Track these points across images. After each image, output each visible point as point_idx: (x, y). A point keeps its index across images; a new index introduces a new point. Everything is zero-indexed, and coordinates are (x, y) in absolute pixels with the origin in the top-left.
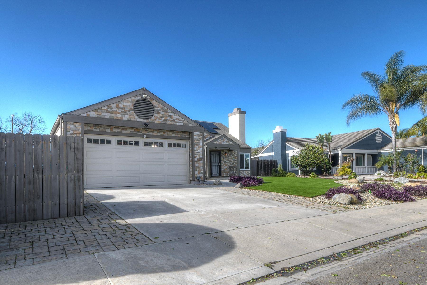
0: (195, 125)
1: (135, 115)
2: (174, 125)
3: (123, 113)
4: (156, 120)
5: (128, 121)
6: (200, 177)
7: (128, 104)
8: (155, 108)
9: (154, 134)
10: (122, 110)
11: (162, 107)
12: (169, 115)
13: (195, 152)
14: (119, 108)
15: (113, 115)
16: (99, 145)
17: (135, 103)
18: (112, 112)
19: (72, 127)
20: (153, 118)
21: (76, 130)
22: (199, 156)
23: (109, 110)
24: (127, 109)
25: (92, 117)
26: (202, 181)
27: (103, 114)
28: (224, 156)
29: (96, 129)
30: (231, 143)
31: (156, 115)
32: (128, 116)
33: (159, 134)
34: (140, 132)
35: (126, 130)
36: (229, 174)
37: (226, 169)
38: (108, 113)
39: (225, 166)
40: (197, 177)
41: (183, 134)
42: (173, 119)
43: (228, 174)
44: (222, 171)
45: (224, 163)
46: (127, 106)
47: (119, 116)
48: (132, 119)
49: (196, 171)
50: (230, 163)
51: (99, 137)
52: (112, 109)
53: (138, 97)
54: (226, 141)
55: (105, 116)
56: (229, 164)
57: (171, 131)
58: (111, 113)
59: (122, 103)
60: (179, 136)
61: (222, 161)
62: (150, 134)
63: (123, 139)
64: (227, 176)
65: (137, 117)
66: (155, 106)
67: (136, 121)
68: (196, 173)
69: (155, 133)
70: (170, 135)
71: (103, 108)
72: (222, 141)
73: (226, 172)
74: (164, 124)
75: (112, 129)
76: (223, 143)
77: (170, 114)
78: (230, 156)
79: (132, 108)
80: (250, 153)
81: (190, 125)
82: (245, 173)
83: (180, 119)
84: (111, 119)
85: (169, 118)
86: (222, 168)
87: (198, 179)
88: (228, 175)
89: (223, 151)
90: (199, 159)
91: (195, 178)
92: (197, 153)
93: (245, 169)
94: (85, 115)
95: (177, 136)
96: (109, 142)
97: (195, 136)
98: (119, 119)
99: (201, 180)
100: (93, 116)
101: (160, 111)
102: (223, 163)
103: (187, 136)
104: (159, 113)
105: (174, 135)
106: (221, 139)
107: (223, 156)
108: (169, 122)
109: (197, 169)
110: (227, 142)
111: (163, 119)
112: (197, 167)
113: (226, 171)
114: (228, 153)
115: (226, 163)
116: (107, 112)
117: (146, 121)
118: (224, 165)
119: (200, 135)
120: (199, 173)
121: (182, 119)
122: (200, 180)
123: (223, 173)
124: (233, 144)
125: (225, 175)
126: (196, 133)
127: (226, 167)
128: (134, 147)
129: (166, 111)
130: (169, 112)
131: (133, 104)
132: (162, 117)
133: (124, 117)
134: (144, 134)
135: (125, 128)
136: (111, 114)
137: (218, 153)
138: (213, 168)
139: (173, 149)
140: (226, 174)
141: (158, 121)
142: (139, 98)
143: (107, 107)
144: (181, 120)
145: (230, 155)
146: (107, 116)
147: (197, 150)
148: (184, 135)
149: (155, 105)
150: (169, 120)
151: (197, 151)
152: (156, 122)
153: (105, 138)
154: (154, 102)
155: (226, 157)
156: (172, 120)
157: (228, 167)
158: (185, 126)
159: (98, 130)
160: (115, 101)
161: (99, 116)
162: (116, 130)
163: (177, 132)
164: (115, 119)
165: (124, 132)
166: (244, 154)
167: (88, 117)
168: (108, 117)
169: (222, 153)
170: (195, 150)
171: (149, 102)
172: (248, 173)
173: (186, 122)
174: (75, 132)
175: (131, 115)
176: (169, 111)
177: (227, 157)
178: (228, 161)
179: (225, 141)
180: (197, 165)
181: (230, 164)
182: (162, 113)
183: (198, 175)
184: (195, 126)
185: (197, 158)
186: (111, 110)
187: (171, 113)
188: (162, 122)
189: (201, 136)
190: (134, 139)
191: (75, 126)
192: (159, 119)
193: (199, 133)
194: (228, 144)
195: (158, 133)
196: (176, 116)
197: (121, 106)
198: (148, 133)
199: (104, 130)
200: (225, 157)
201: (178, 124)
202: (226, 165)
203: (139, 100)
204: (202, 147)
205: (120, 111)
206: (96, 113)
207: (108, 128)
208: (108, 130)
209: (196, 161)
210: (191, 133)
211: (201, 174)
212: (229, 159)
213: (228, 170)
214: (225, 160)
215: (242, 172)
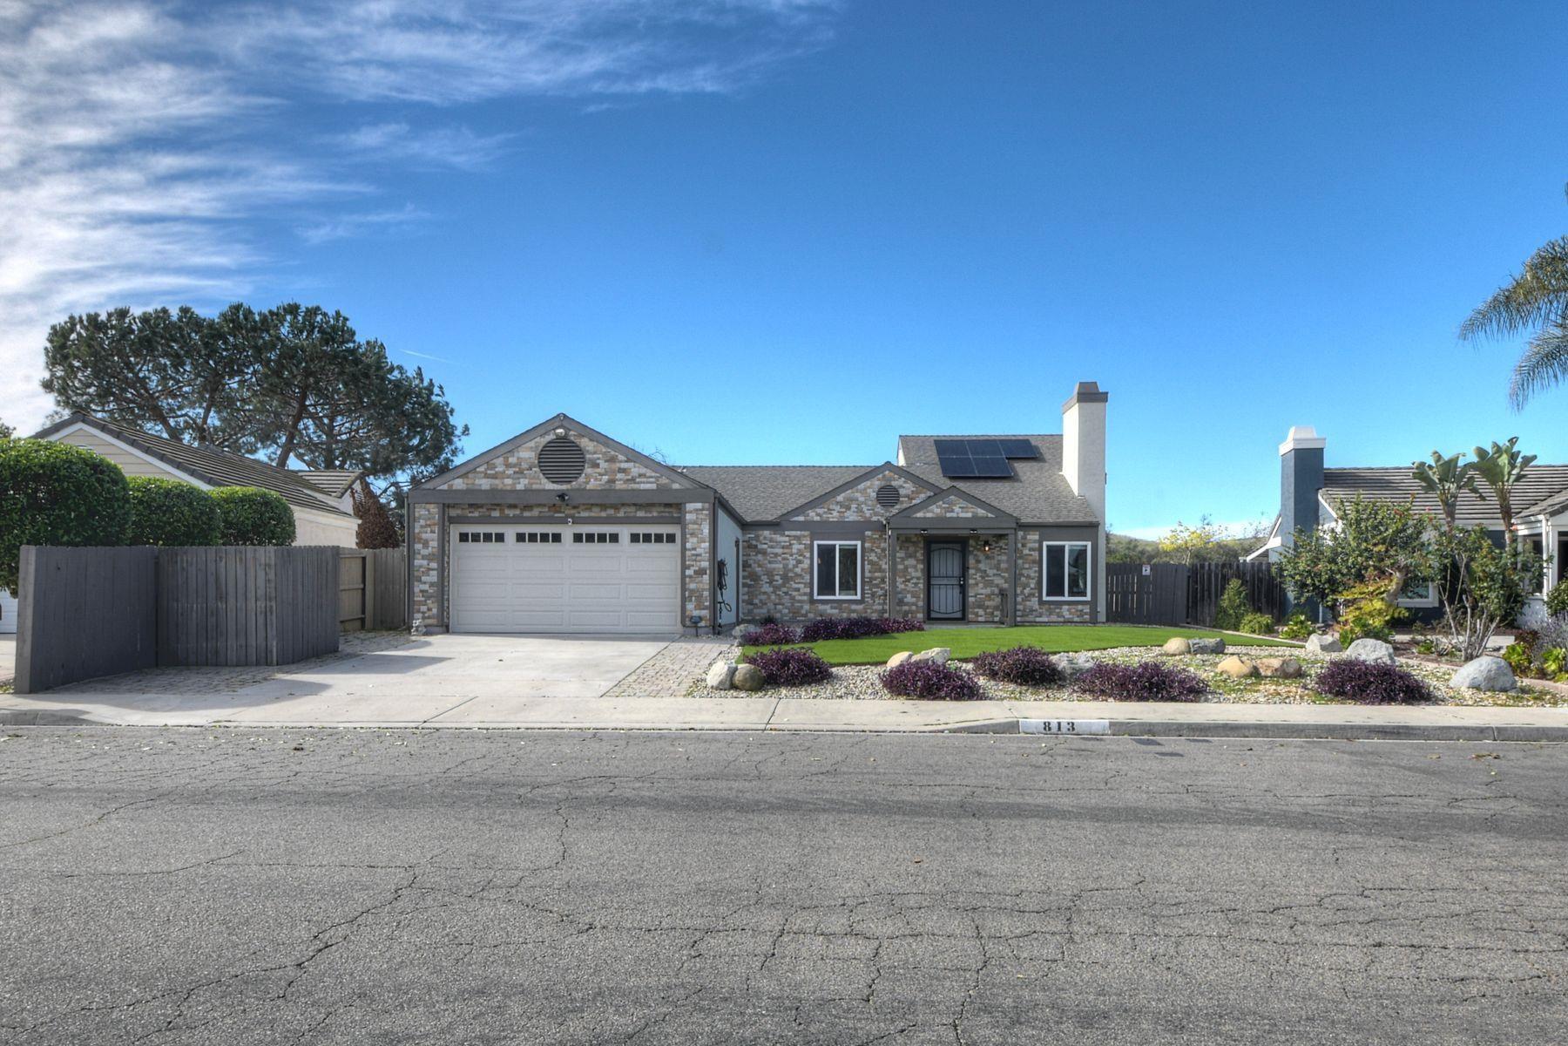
0: (687, 485)
1: (541, 475)
2: (633, 490)
3: (517, 476)
4: (587, 483)
5: (526, 491)
6: (701, 619)
7: (527, 454)
8: (588, 456)
9: (593, 514)
10: (514, 469)
11: (604, 450)
12: (620, 469)
13: (688, 553)
14: (508, 466)
15: (497, 482)
16: (482, 546)
17: (542, 451)
18: (494, 477)
19: (423, 512)
20: (582, 479)
21: (429, 519)
22: (698, 563)
23: (489, 472)
24: (524, 466)
25: (459, 490)
26: (706, 627)
27: (477, 482)
28: (979, 553)
29: (473, 512)
30: (981, 512)
31: (588, 470)
32: (526, 481)
33: (603, 514)
34: (560, 512)
35: (532, 510)
36: (997, 613)
37: (988, 599)
38: (488, 478)
39: (985, 587)
40: (692, 618)
41: (667, 510)
42: (630, 477)
43: (993, 613)
44: (970, 604)
45: (979, 579)
46: (526, 459)
47: (508, 481)
48: (534, 487)
49: (691, 601)
50: (1003, 577)
51: (481, 529)
52: (497, 469)
53: (549, 435)
54: (962, 506)
55: (480, 485)
56: (998, 581)
57: (635, 505)
58: (492, 478)
59: (516, 454)
60: (655, 514)
61: (972, 571)
62: (585, 514)
63: (527, 529)
64: (991, 619)
65: (546, 480)
66: (588, 451)
67: (544, 490)
68: (690, 606)
69: (595, 512)
70: (632, 514)
71: (478, 470)
72: (944, 508)
73: (988, 607)
74: (608, 491)
75: (504, 510)
76: (948, 515)
77: (624, 465)
78: (1005, 553)
79: (536, 461)
80: (1089, 544)
81: (676, 486)
82: (1069, 610)
83: (648, 475)
84: (493, 491)
85: (619, 476)
86: (971, 592)
87: (695, 622)
88: (997, 616)
89: (977, 538)
90: (701, 572)
91: (687, 619)
92: (693, 555)
93: (1067, 598)
94: (445, 487)
95: (651, 515)
96: (500, 538)
97: (687, 515)
98: (509, 488)
99: (703, 624)
100: (459, 488)
101: (598, 461)
102: (974, 577)
103: (675, 515)
104: (597, 466)
105: (641, 514)
106: (941, 503)
107: (976, 555)
108: (619, 485)
109: (693, 598)
110: (965, 510)
111: (605, 478)
112: (692, 591)
113: (987, 603)
114: (997, 543)
115: (988, 576)
116: (487, 476)
117: (564, 487)
118: (981, 585)
119: (703, 509)
120: (698, 607)
121: (653, 474)
122: (699, 625)
123: (976, 610)
124: (990, 515)
125: (981, 616)
126: (690, 506)
127: (988, 591)
128: (550, 546)
129: (612, 460)
130: (621, 462)
131: (538, 452)
132: (602, 475)
133: (519, 483)
134: (567, 516)
135: (528, 507)
136: (493, 480)
137: (958, 547)
138: (935, 592)
139: (642, 546)
140: (986, 614)
141: (592, 485)
142: (551, 437)
143: (485, 466)
144: (652, 477)
145: (1002, 551)
146: (485, 484)
147: (694, 549)
148: (669, 512)
149: (587, 448)
150: (620, 480)
151: (693, 552)
152: (588, 487)
153: (493, 529)
154: (585, 443)
155: (988, 557)
156: (628, 480)
157: (996, 591)
158: (661, 489)
159: (476, 514)
160: (499, 453)
161: (469, 486)
162: (511, 513)
163: (649, 506)
164: (501, 490)
165: (526, 514)
166: (1064, 546)
167: (450, 491)
168: (488, 487)
169: (972, 546)
170: (689, 550)
171: (573, 442)
172: (1082, 611)
173: (664, 481)
174: (428, 523)
175: (534, 478)
176: (621, 457)
177: (993, 558)
178: (995, 571)
179: (957, 509)
180: (692, 586)
181: (1003, 581)
182: (603, 465)
183: (696, 613)
184: (691, 487)
185: (692, 569)
186: (493, 472)
187: (626, 462)
188: (604, 485)
189: (707, 512)
190: (550, 529)
191: (429, 511)
192: (596, 479)
193: (699, 505)
194: (969, 515)
195: (601, 511)
196: (639, 467)
197: (512, 460)
198: (579, 513)
199: (487, 513)
200: (982, 557)
201: (643, 486)
202: (988, 584)
203: (549, 442)
204: (707, 539)
205: (510, 472)
206: (466, 481)
207: (495, 510)
208: (496, 514)
209: (690, 577)
210: (679, 506)
211: (704, 609)
212: (999, 562)
213: (994, 600)
214: (982, 566)
215: (1055, 609)
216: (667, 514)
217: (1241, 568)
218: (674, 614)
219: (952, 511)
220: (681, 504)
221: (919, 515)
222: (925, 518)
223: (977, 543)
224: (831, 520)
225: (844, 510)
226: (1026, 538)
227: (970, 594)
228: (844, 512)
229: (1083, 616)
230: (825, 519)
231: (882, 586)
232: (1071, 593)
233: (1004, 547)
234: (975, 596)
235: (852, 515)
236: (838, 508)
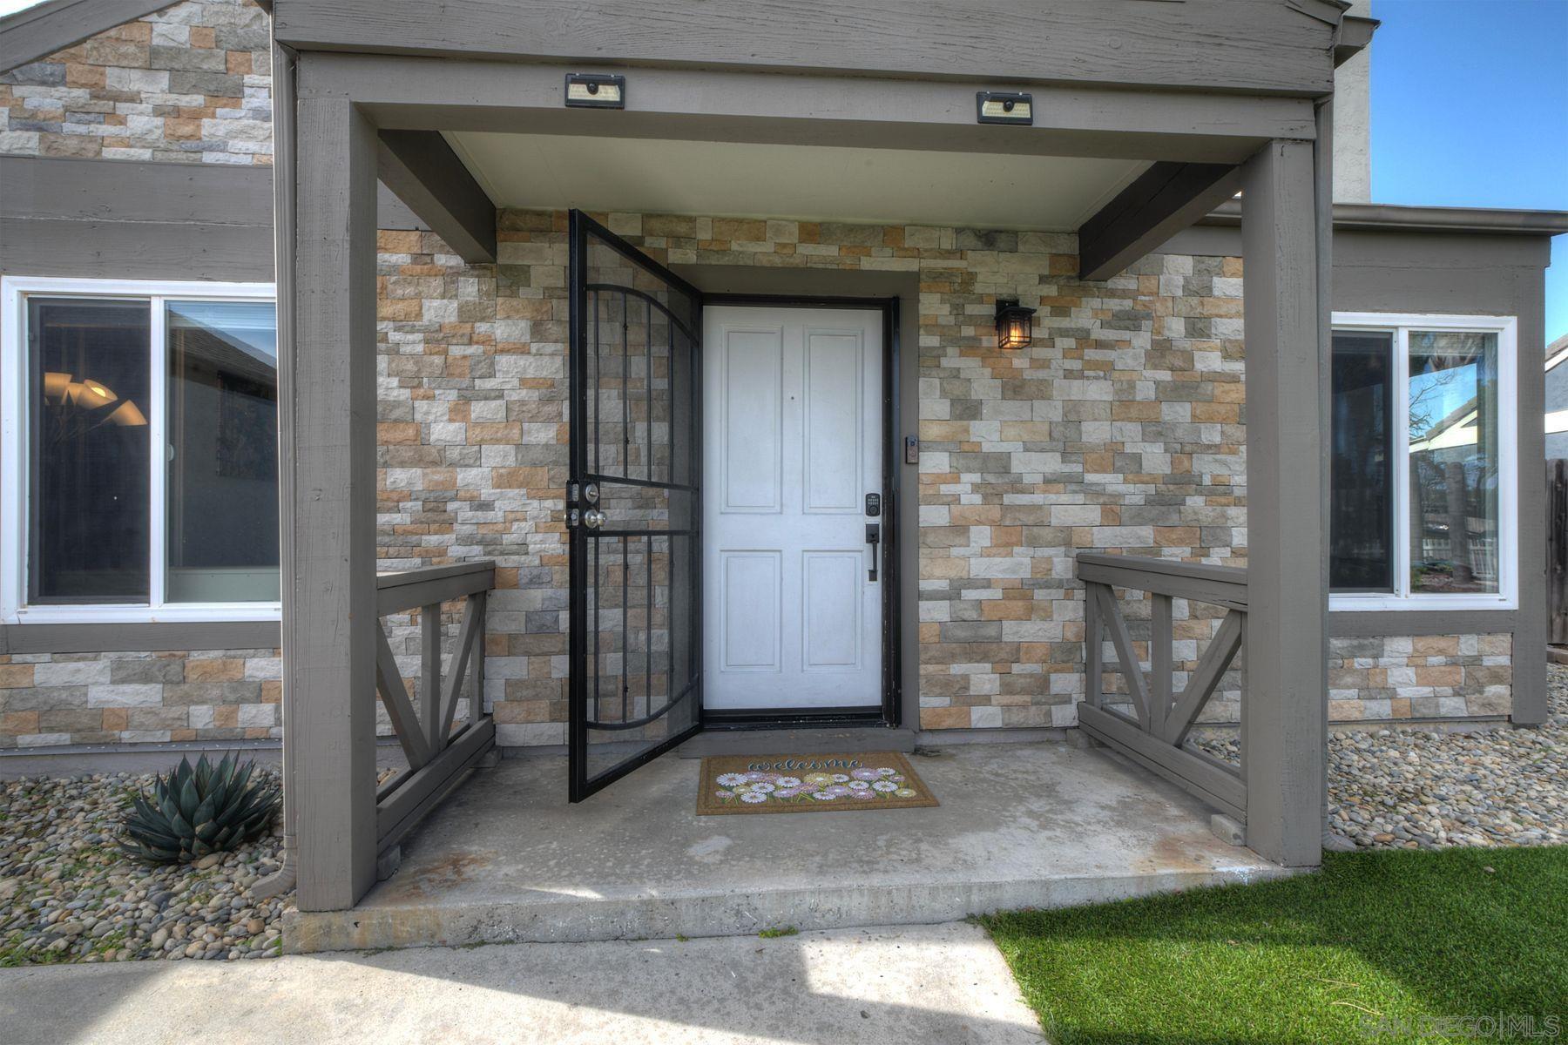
28: (970, 366)
36: (1068, 683)
37: (1019, 605)
39: (1004, 544)
43: (1043, 683)
44: (927, 634)
45: (972, 499)
50: (1095, 493)
56: (1071, 511)
61: (933, 463)
64: (1034, 717)
73: (1017, 652)
78: (1106, 365)
80: (1507, 329)
82: (1413, 660)
86: (933, 571)
88: (1065, 700)
93: (1403, 599)
102: (944, 490)
107: (955, 374)
113: (1012, 631)
114: (1061, 310)
115: (1017, 486)
118: (981, 536)
123: (957, 669)
125: (985, 700)
127: (1017, 564)
140: (1007, 689)
145: (1091, 354)
155: (1015, 388)
157: (1062, 566)
166: (1386, 338)
169: (933, 328)
172: (1475, 661)
177: (1042, 391)
178: (1052, 463)
181: (1094, 512)
200: (983, 385)
202: (1020, 529)
212: (1074, 416)
213: (1048, 617)
214: (987, 434)
215: (1354, 652)
223: (957, 309)
224: (109, 153)
225: (197, 100)
226: (1208, 290)
227: (925, 585)
228: (195, 115)
229: (1480, 690)
230: (72, 145)
231: (432, 540)
232: (1428, 575)
233: (1098, 333)
234: (952, 594)
235: (244, 133)
236: (156, 88)
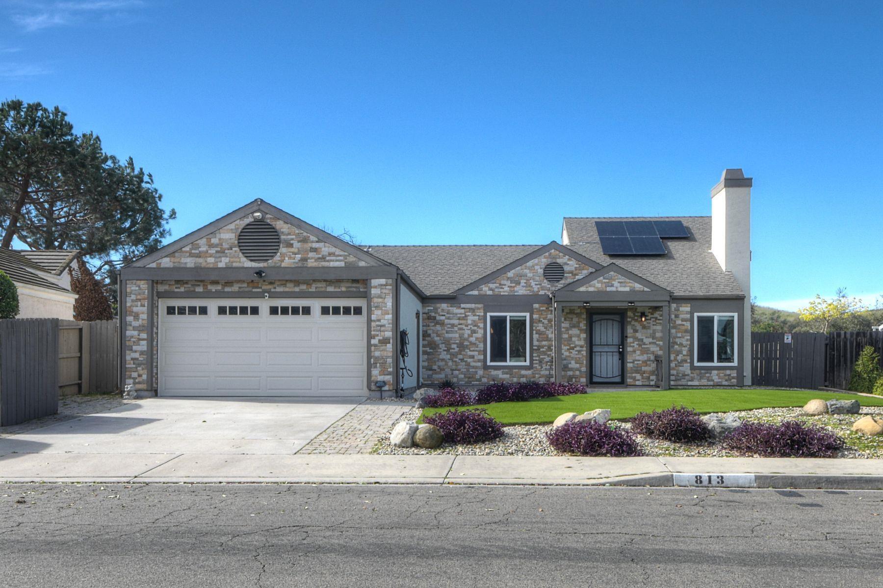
0: (372, 263)
1: (241, 255)
2: (323, 267)
3: (218, 255)
4: (282, 261)
5: (227, 268)
6: (385, 383)
7: (228, 235)
8: (283, 237)
9: (287, 290)
10: (217, 249)
11: (297, 232)
12: (311, 248)
13: (373, 324)
14: (211, 246)
15: (200, 260)
16: (187, 318)
17: (241, 232)
18: (198, 256)
19: (134, 288)
20: (277, 258)
21: (140, 294)
22: (382, 333)
23: (193, 251)
24: (225, 246)
25: (166, 268)
26: (389, 390)
27: (183, 260)
28: (636, 324)
29: (179, 288)
30: (638, 286)
31: (283, 250)
32: (227, 260)
33: (297, 289)
34: (257, 287)
35: (232, 286)
36: (653, 377)
37: (645, 364)
38: (192, 257)
39: (642, 354)
40: (377, 382)
41: (354, 285)
42: (320, 256)
43: (649, 378)
44: (628, 369)
45: (636, 346)
46: (226, 240)
47: (211, 260)
48: (235, 265)
49: (376, 367)
50: (658, 345)
51: (187, 303)
52: (200, 249)
53: (248, 218)
54: (620, 281)
55: (186, 263)
56: (654, 348)
57: (325, 281)
58: (197, 257)
59: (218, 235)
60: (344, 289)
61: (630, 340)
62: (280, 289)
63: (228, 303)
64: (647, 383)
65: (245, 259)
66: (283, 232)
67: (243, 268)
68: (375, 372)
69: (290, 288)
70: (323, 289)
71: (183, 249)
72: (605, 283)
73: (644, 372)
74: (302, 268)
75: (207, 285)
76: (609, 289)
77: (315, 245)
78: (660, 323)
79: (236, 242)
80: (736, 315)
81: (362, 264)
82: (717, 375)
83: (337, 253)
84: (197, 269)
85: (311, 255)
86: (629, 359)
87: (380, 386)
88: (653, 380)
89: (634, 309)
90: (384, 341)
91: (372, 384)
92: (378, 326)
93: (716, 364)
94: (154, 265)
95: (340, 290)
96: (204, 311)
97: (372, 289)
98: (211, 266)
99: (386, 388)
100: (167, 266)
101: (292, 242)
102: (632, 345)
103: (361, 290)
104: (291, 246)
105: (330, 289)
106: (602, 278)
107: (634, 325)
108: (311, 263)
109: (378, 364)
110: (624, 285)
111: (299, 257)
112: (377, 358)
113: (644, 369)
114: (652, 314)
115: (645, 344)
116: (191, 255)
117: (261, 265)
118: (638, 352)
119: (386, 285)
120: (383, 373)
121: (342, 253)
122: (384, 389)
123: (634, 375)
124: (646, 289)
125: (639, 380)
126: (375, 282)
127: (645, 357)
128: (249, 318)
129: (305, 240)
130: (313, 242)
131: (238, 233)
132: (296, 254)
133: (221, 262)
134: (265, 291)
135: (229, 283)
136: (197, 259)
137: (617, 318)
138: (597, 359)
139: (332, 318)
140: (642, 378)
141: (287, 263)
142: (250, 220)
143: (190, 246)
144: (340, 256)
145: (657, 321)
146: (190, 262)
147: (379, 320)
148: (356, 287)
149: (282, 230)
150: (312, 258)
151: (377, 323)
152: (283, 265)
153: (197, 303)
154: (280, 225)
155: (644, 327)
156: (319, 258)
157: (652, 358)
158: (349, 267)
159: (182, 289)
160: (203, 233)
161: (176, 264)
162: (213, 288)
163: (338, 281)
164: (204, 268)
165: (227, 289)
166: (713, 317)
167: (159, 269)
168: (192, 265)
169: (630, 317)
170: (374, 321)
171: (269, 225)
172: (729, 375)
173: (351, 259)
174: (139, 297)
175: (234, 257)
176: (313, 238)
177: (649, 328)
178: (651, 340)
179: (616, 284)
180: (377, 354)
181: (658, 349)
182: (296, 245)
183: (380, 378)
184: (375, 265)
185: (377, 339)
186: (197, 251)
187: (317, 242)
188: (297, 263)
189: (390, 287)
190: (249, 303)
191: (139, 287)
192: (290, 258)
193: (383, 281)
194: (627, 289)
195: (295, 286)
196: (329, 247)
197: (214, 241)
198: (275, 288)
199: (192, 289)
200: (639, 327)
201: (332, 264)
202: (645, 351)
203: (248, 225)
204: (391, 312)
205: (213, 251)
206: (173, 259)
207: (199, 285)
208: (200, 289)
209: (375, 345)
210: (365, 282)
211: (387, 375)
212: (654, 332)
213: (650, 366)
214: (639, 335)
215: (706, 373)
216: (355, 290)
217: (874, 337)
218: (362, 379)
219: (612, 286)
220: (367, 280)
221: (582, 289)
222: (587, 292)
223: (634, 314)
224: (502, 294)
225: (514, 285)
226: (679, 310)
227: (628, 361)
228: (514, 287)
229: (730, 380)
230: (497, 293)
231: (549, 353)
232: (720, 360)
233: (659, 318)
234: (633, 362)
235: (521, 290)
236: (508, 283)
